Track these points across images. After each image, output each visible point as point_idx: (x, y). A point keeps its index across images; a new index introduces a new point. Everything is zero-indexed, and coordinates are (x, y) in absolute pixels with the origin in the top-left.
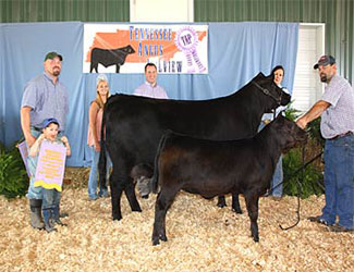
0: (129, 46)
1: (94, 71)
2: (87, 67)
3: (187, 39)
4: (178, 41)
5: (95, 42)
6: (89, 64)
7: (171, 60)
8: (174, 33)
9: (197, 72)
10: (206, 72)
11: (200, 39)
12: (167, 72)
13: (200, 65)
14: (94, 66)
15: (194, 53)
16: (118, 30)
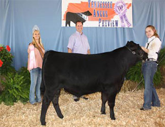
1: (68, 25)
2: (64, 23)
3: (121, 8)
4: (115, 8)
5: (69, 8)
6: (65, 21)
7: (112, 20)
8: (114, 4)
9: (126, 26)
10: (131, 27)
11: (128, 8)
12: (110, 26)
13: (128, 23)
14: (68, 23)
15: (125, 16)
16: (82, 2)
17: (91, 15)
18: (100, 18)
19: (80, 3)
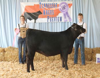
0: (40, 11)
3: (64, 8)
5: (25, 9)
7: (57, 16)
8: (58, 5)
9: (68, 21)
10: (72, 21)
11: (70, 7)
13: (70, 18)
15: (67, 13)
16: (34, 5)
17: (42, 13)
18: (48, 16)
19: (33, 5)
